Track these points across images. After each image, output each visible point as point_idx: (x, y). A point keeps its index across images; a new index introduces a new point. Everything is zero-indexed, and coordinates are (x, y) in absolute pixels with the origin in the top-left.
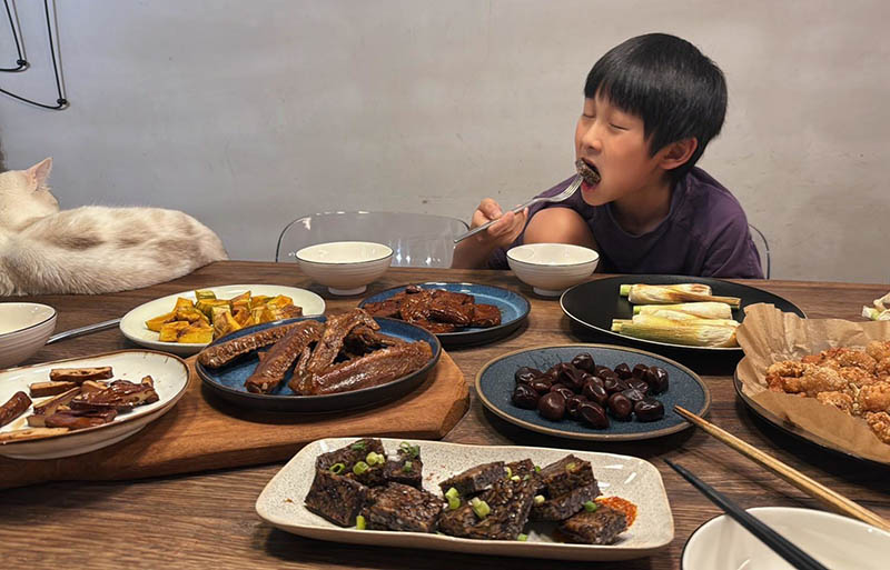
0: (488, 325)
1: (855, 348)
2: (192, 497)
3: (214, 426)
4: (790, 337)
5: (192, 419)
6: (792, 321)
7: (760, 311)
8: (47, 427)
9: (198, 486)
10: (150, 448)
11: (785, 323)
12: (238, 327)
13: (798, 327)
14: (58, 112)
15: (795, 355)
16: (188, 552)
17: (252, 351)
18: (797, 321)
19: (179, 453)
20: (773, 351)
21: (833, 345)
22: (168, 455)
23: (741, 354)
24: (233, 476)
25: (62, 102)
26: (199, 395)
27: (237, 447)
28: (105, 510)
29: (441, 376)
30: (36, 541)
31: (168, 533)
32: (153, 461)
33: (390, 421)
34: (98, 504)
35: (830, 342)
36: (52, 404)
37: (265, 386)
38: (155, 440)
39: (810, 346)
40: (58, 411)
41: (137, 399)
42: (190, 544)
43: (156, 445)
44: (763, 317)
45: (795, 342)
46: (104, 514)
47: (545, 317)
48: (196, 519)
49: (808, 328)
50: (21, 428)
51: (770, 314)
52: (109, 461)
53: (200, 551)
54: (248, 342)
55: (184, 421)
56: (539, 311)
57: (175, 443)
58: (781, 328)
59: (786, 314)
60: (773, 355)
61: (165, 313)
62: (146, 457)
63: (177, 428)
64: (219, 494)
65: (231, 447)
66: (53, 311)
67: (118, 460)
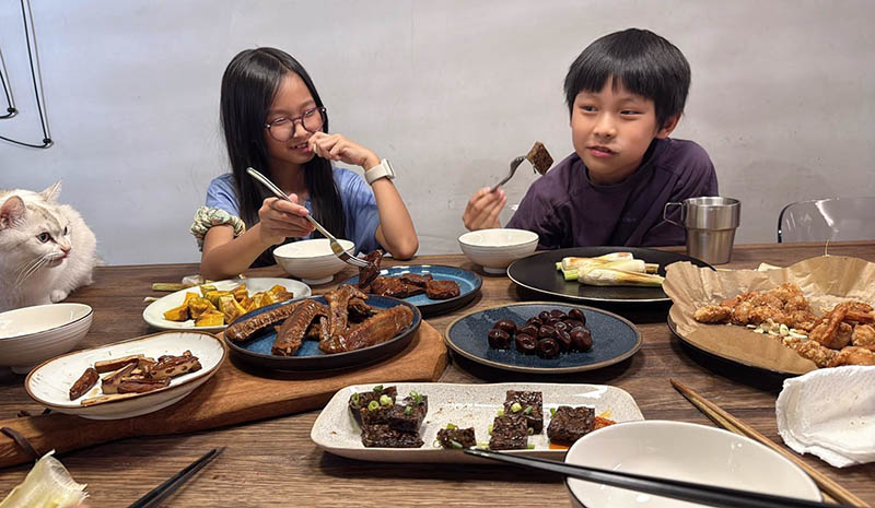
0: (450, 296)
1: (762, 292)
2: (243, 442)
3: (251, 386)
4: (708, 288)
5: (230, 382)
6: (708, 275)
7: (679, 268)
8: (119, 393)
9: (245, 433)
10: (203, 405)
11: (703, 277)
12: (244, 312)
13: (713, 278)
14: (45, 150)
15: (714, 301)
16: (253, 481)
17: (268, 326)
18: (712, 274)
19: (227, 408)
20: (695, 300)
21: (745, 291)
22: (219, 410)
23: (670, 303)
24: (272, 424)
25: (47, 141)
26: (230, 364)
27: (274, 400)
28: (175, 456)
29: (423, 336)
30: (128, 481)
31: (232, 468)
32: (207, 415)
33: (392, 372)
34: (168, 452)
35: (742, 289)
36: (117, 376)
37: (289, 350)
38: (206, 399)
39: (725, 293)
40: (122, 382)
41: (186, 368)
42: (254, 475)
43: (208, 403)
44: (682, 273)
45: (712, 291)
46: (175, 459)
47: (494, 288)
48: (252, 457)
49: (723, 279)
50: (97, 396)
51: (688, 270)
52: (172, 418)
53: (262, 479)
54: (265, 319)
55: (223, 384)
56: (489, 285)
57: (223, 401)
58: (698, 280)
59: (702, 269)
60: (696, 303)
61: (178, 306)
62: (201, 413)
63: (220, 390)
64: (264, 438)
65: (269, 400)
66: (90, 309)
67: (178, 417)
